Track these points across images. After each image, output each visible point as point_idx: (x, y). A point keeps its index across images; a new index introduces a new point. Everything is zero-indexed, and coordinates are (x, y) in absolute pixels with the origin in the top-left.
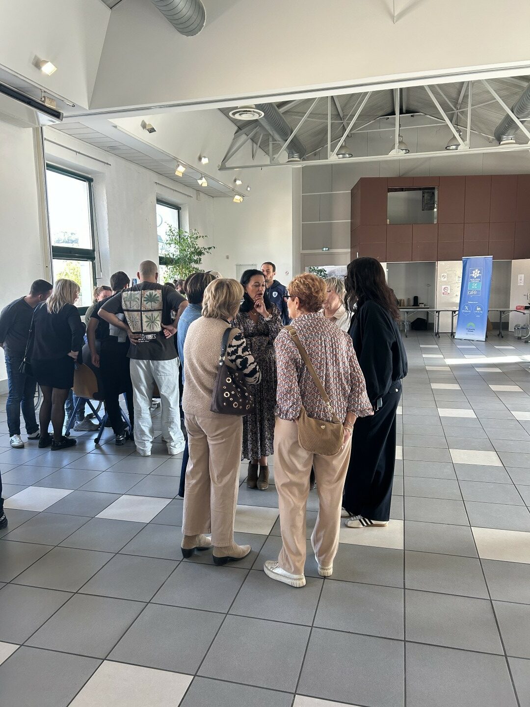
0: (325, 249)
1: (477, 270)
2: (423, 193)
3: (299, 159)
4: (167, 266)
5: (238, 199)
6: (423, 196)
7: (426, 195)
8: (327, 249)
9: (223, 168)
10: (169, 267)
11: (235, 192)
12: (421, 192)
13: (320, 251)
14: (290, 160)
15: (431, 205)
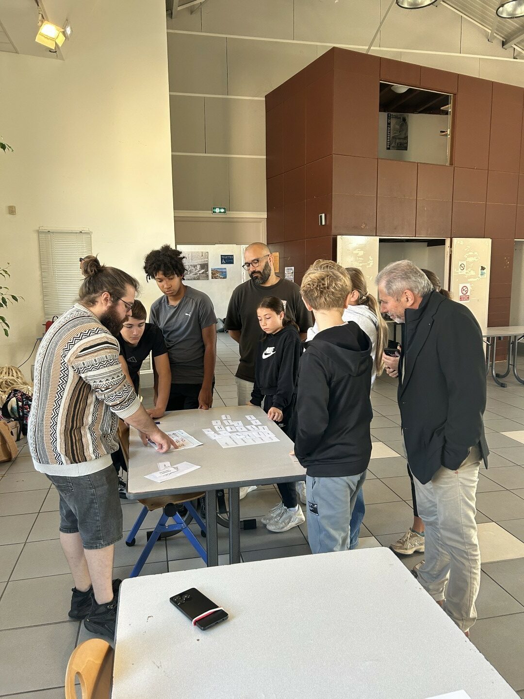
2: (389, 117)
6: (389, 124)
7: (393, 122)
8: (223, 210)
13: (210, 213)
15: (401, 141)
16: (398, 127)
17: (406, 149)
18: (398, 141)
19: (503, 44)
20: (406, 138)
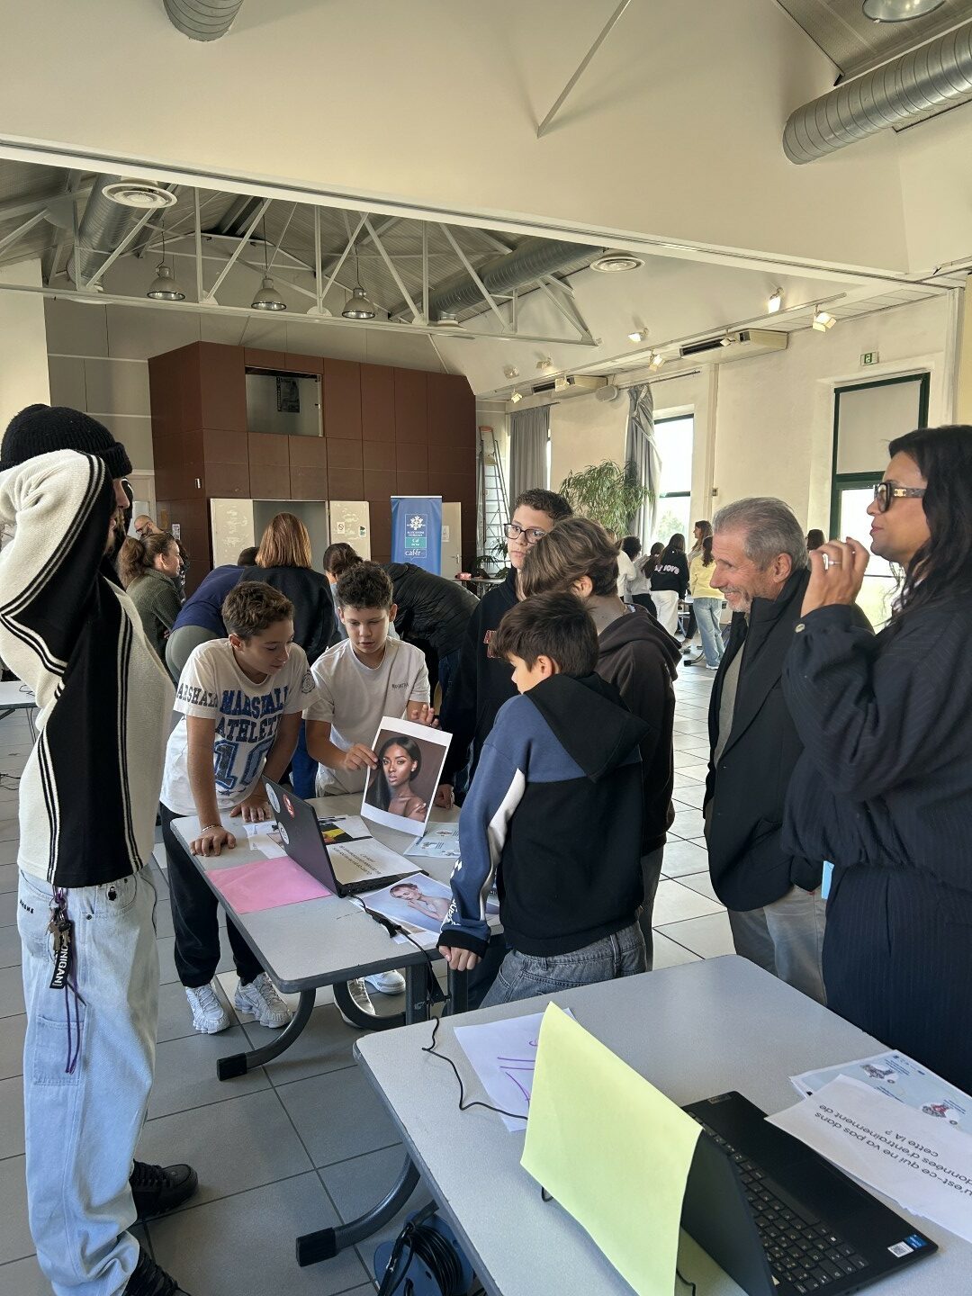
1: (417, 518)
2: (278, 382)
6: (279, 387)
7: (283, 385)
12: (273, 379)
15: (293, 404)
16: (288, 390)
17: (298, 411)
18: (289, 404)
19: (389, 316)
20: (298, 400)
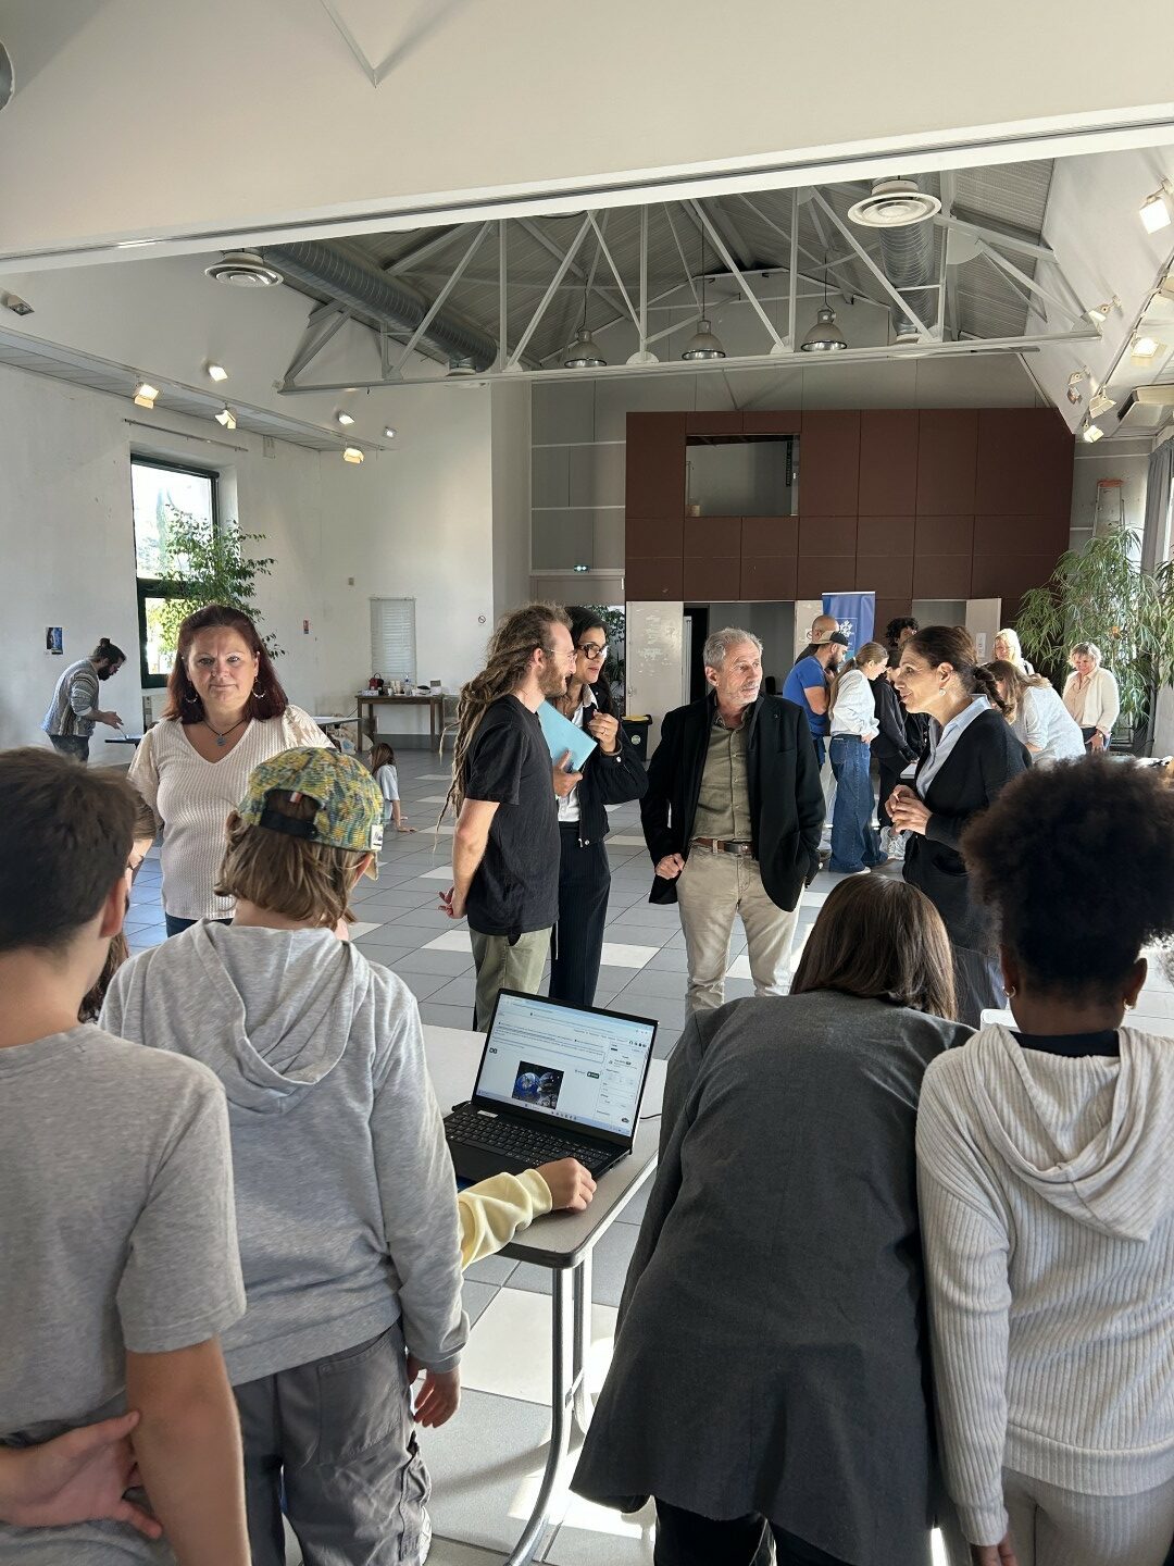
0: (579, 568)
2: (790, 447)
3: (473, 371)
4: (168, 601)
5: (353, 455)
6: (789, 455)
8: (584, 568)
9: (288, 388)
10: (173, 601)
11: (343, 440)
13: (570, 572)
14: (454, 371)
